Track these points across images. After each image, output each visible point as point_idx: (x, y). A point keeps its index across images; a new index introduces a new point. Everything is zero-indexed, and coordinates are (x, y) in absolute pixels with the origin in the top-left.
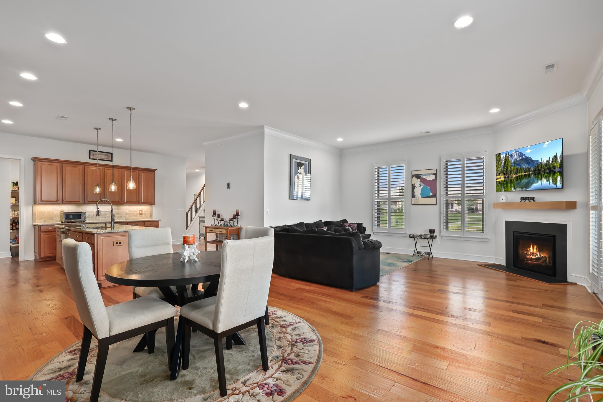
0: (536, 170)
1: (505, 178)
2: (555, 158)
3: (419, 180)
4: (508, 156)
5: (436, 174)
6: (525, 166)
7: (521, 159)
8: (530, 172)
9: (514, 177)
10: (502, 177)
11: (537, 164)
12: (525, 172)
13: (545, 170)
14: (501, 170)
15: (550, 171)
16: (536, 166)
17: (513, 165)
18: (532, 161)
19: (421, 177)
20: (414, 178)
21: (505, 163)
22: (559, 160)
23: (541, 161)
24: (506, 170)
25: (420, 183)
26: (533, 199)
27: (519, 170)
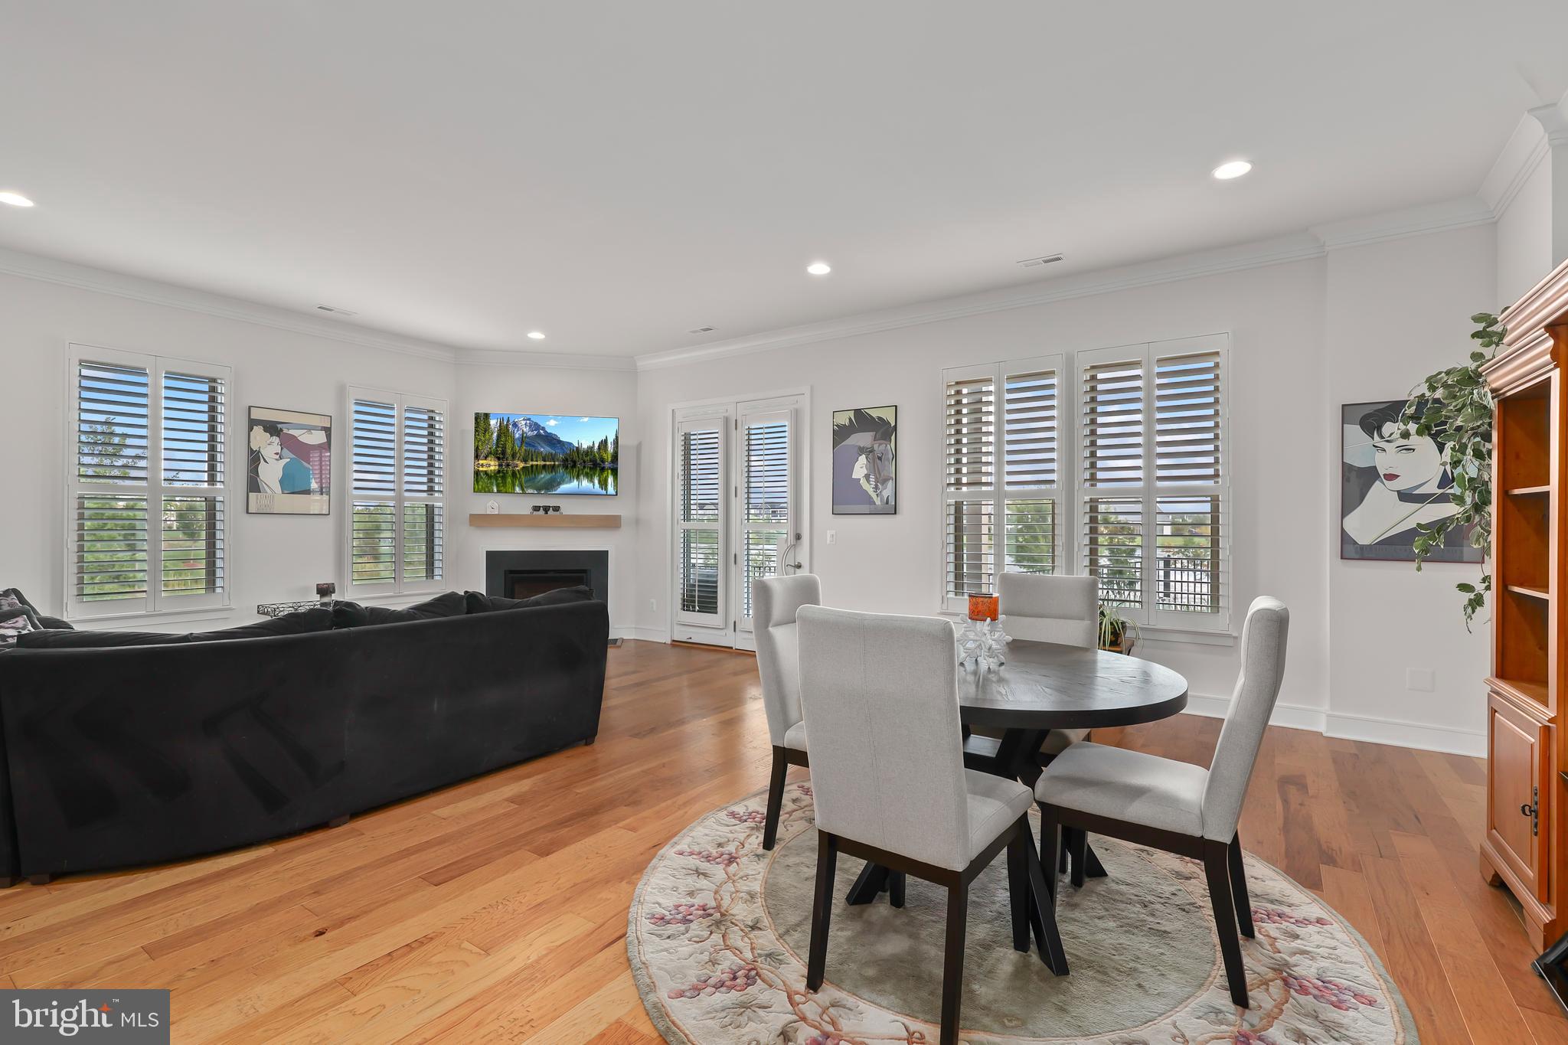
0: (566, 459)
1: (500, 465)
2: (604, 444)
3: (276, 440)
4: (507, 425)
6: (544, 449)
7: (536, 435)
8: (554, 461)
9: (521, 466)
10: (492, 463)
11: (570, 450)
12: (545, 461)
13: (584, 462)
14: (489, 448)
15: (594, 465)
16: (568, 452)
17: (518, 442)
18: (560, 442)
19: (281, 430)
20: (258, 430)
21: (499, 436)
22: (610, 448)
23: (577, 446)
24: (503, 450)
25: (278, 449)
26: (557, 509)
27: (532, 455)
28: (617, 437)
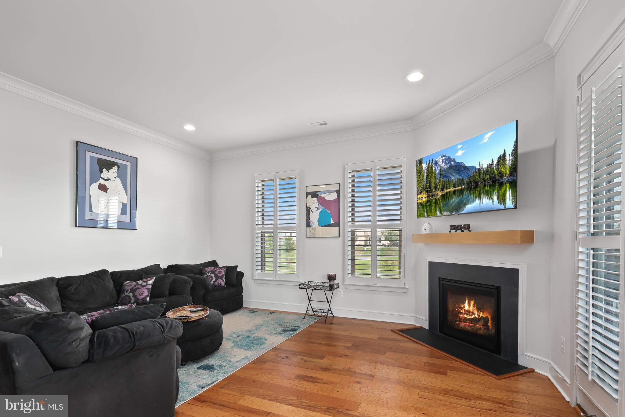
0: (471, 182)
1: (428, 197)
2: (503, 158)
3: (316, 200)
4: (432, 165)
5: (338, 192)
6: (455, 177)
7: (449, 167)
8: (461, 186)
9: (440, 195)
10: (424, 196)
11: (473, 173)
12: (455, 187)
13: (485, 181)
14: (423, 185)
15: (493, 182)
16: (472, 175)
17: (438, 177)
18: (465, 168)
19: (318, 195)
20: (309, 197)
21: (427, 175)
23: (478, 167)
24: (430, 185)
25: (316, 205)
26: (468, 227)
27: (447, 184)
28: (516, 147)
